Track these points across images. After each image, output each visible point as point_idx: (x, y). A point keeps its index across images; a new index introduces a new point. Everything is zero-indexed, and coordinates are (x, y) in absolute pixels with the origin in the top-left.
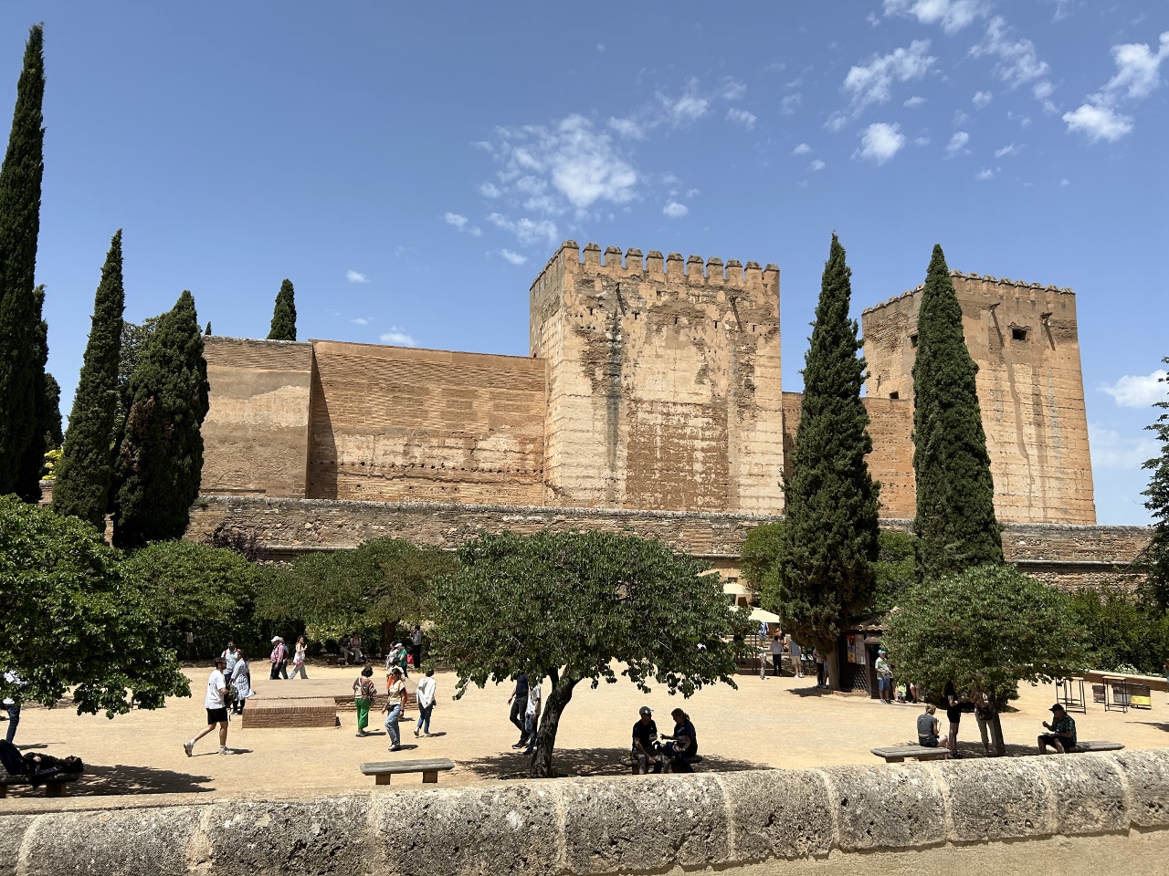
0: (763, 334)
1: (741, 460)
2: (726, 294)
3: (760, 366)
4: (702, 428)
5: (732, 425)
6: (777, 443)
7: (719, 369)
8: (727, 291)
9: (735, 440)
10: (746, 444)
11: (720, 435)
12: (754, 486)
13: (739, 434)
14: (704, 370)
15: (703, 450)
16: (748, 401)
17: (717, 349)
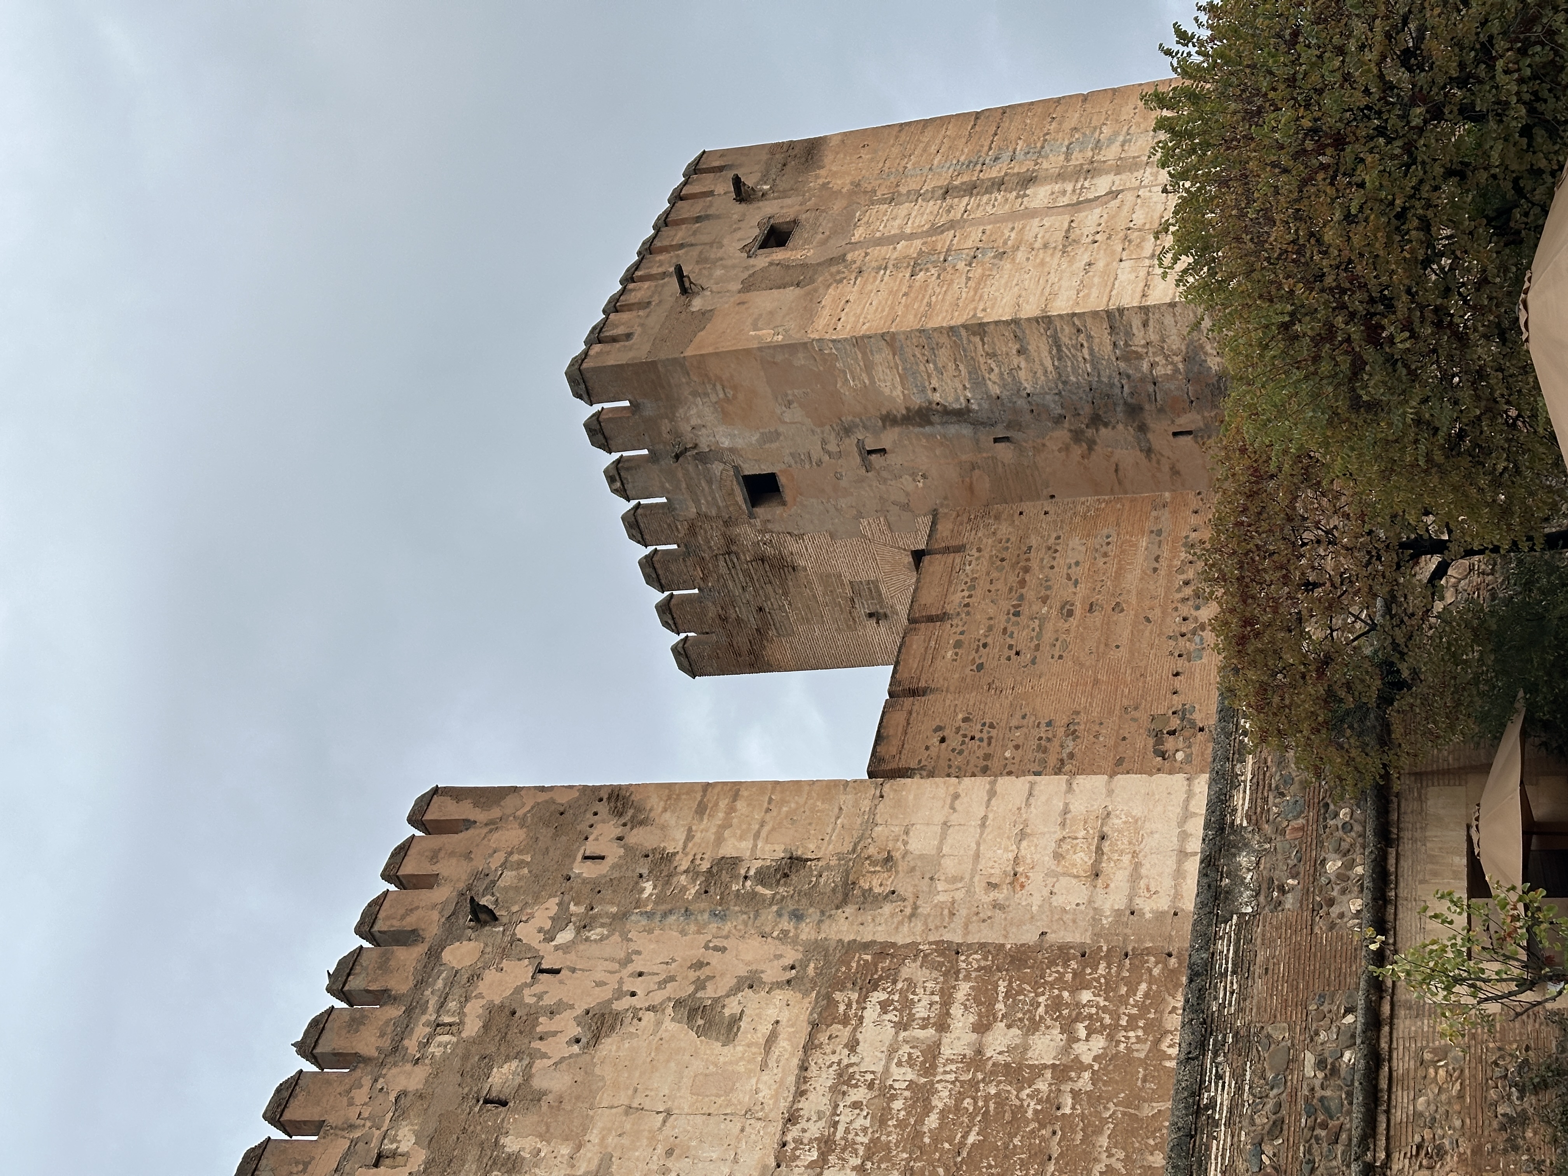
0: (618, 831)
1: (1036, 901)
2: (459, 939)
3: (719, 840)
4: (902, 1026)
5: (905, 929)
6: (992, 793)
7: (700, 965)
8: (450, 934)
9: (959, 921)
10: (979, 888)
11: (937, 966)
12: (1137, 866)
13: (940, 906)
14: (692, 1014)
15: (981, 1028)
16: (829, 880)
17: (631, 968)
